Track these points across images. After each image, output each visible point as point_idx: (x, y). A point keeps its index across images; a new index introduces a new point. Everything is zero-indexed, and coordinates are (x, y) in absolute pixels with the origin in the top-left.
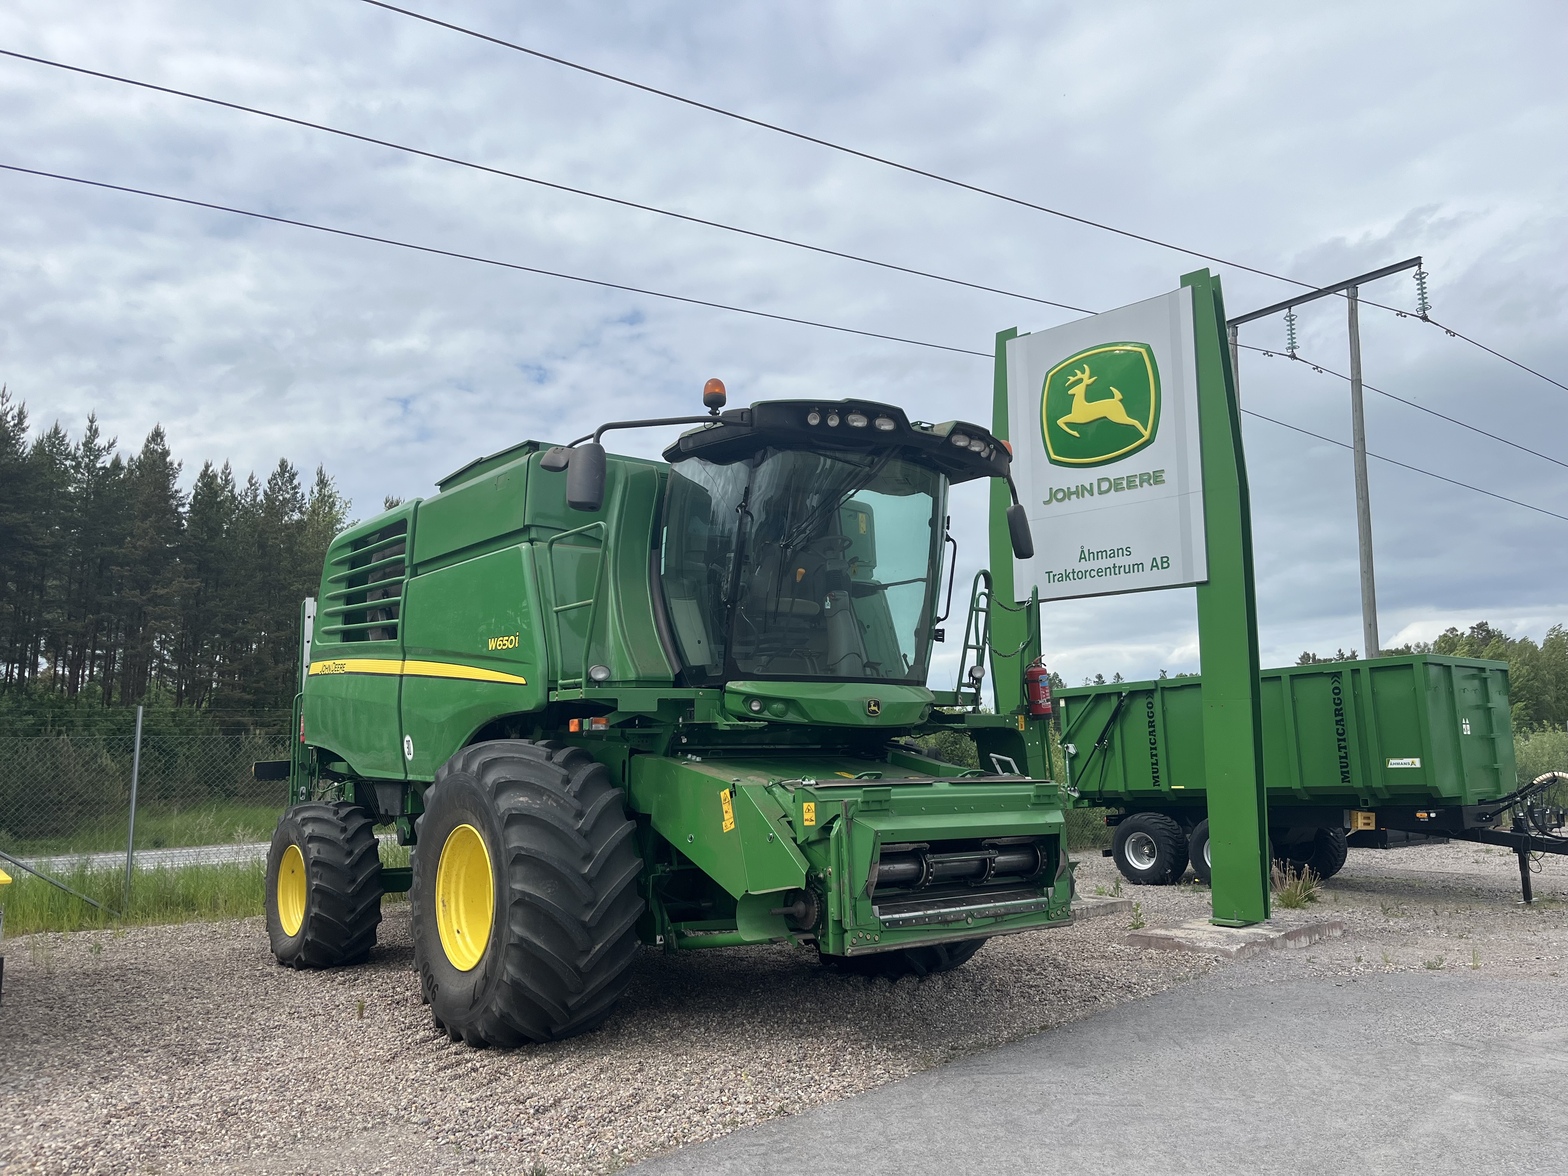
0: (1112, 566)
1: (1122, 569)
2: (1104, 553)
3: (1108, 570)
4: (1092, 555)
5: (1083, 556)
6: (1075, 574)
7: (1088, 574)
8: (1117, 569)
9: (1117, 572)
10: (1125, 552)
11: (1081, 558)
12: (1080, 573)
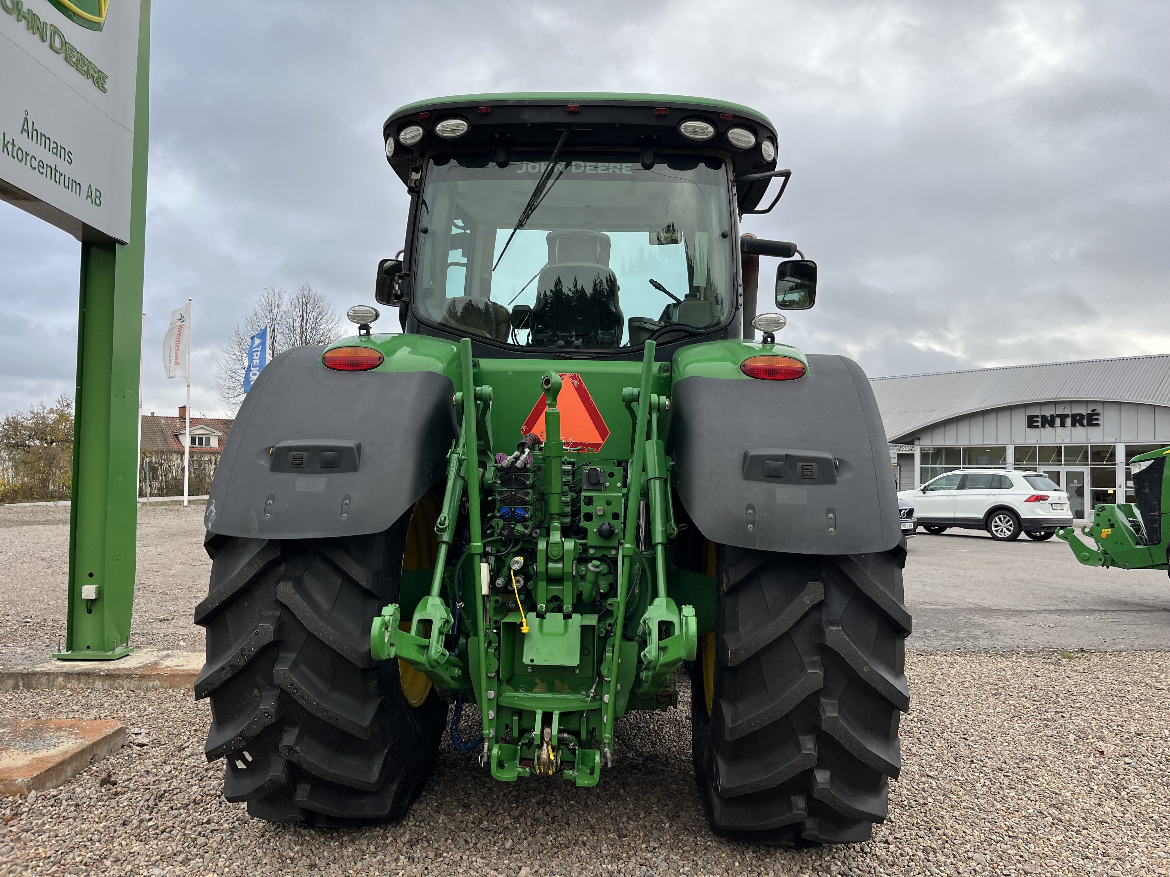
0: (53, 167)
1: (62, 178)
2: (48, 141)
3: (49, 169)
4: (35, 132)
5: (26, 127)
6: (15, 149)
7: (29, 158)
8: (58, 174)
9: (57, 180)
10: (67, 158)
11: (23, 129)
12: (20, 151)
